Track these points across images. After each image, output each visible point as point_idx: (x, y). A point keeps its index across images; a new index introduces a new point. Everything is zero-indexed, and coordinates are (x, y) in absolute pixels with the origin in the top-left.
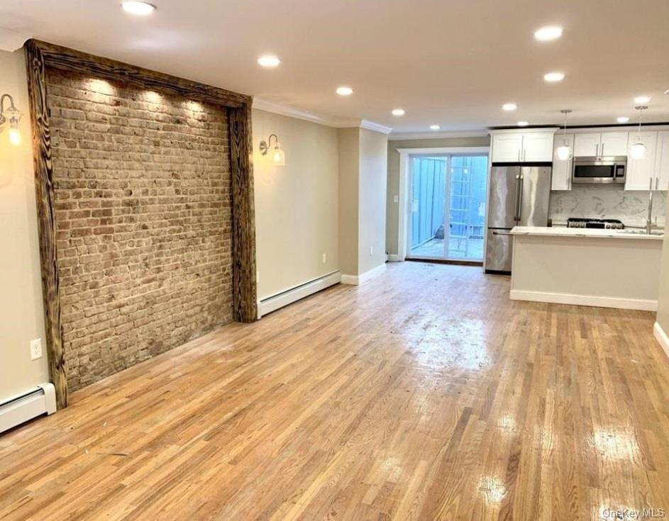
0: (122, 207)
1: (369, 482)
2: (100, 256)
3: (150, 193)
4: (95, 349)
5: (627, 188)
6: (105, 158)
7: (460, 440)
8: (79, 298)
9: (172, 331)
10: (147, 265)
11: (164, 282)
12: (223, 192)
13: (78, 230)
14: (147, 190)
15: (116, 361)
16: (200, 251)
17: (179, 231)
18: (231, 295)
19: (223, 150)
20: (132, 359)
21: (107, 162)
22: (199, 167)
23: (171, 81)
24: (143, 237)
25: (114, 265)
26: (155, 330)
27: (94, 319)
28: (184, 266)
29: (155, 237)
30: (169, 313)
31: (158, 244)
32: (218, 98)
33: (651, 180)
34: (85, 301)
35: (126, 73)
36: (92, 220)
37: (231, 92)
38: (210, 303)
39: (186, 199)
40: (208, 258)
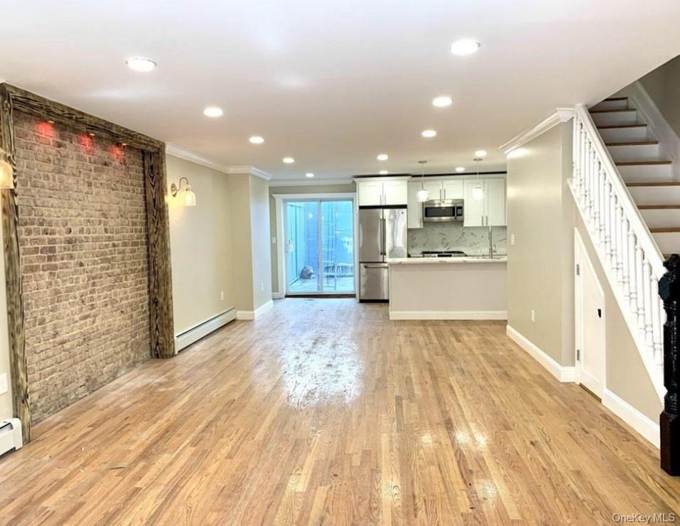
0: (63, 245)
1: (350, 452)
2: (46, 292)
3: (85, 231)
4: (43, 386)
5: (466, 224)
6: (50, 197)
7: (403, 417)
8: (30, 334)
9: (104, 367)
10: (83, 302)
11: (97, 318)
12: (140, 231)
13: (30, 266)
14: (83, 229)
15: (60, 398)
16: (123, 289)
17: (108, 269)
18: (148, 333)
19: (139, 192)
20: (73, 396)
21: (52, 201)
22: (122, 207)
23: (106, 125)
24: (80, 274)
25: (58, 302)
26: (91, 366)
27: (43, 355)
28: (112, 304)
29: (89, 274)
30: (100, 350)
31: (92, 281)
32: (141, 143)
33: (482, 218)
34: (35, 338)
35: (74, 117)
36: (40, 256)
37: (150, 138)
38: (133, 340)
39: (113, 237)
40: (130, 295)
